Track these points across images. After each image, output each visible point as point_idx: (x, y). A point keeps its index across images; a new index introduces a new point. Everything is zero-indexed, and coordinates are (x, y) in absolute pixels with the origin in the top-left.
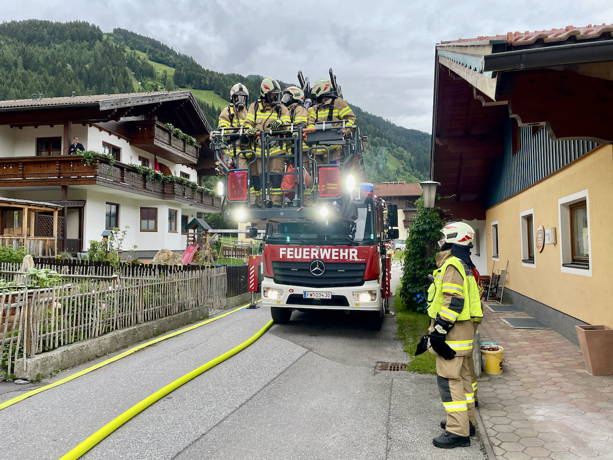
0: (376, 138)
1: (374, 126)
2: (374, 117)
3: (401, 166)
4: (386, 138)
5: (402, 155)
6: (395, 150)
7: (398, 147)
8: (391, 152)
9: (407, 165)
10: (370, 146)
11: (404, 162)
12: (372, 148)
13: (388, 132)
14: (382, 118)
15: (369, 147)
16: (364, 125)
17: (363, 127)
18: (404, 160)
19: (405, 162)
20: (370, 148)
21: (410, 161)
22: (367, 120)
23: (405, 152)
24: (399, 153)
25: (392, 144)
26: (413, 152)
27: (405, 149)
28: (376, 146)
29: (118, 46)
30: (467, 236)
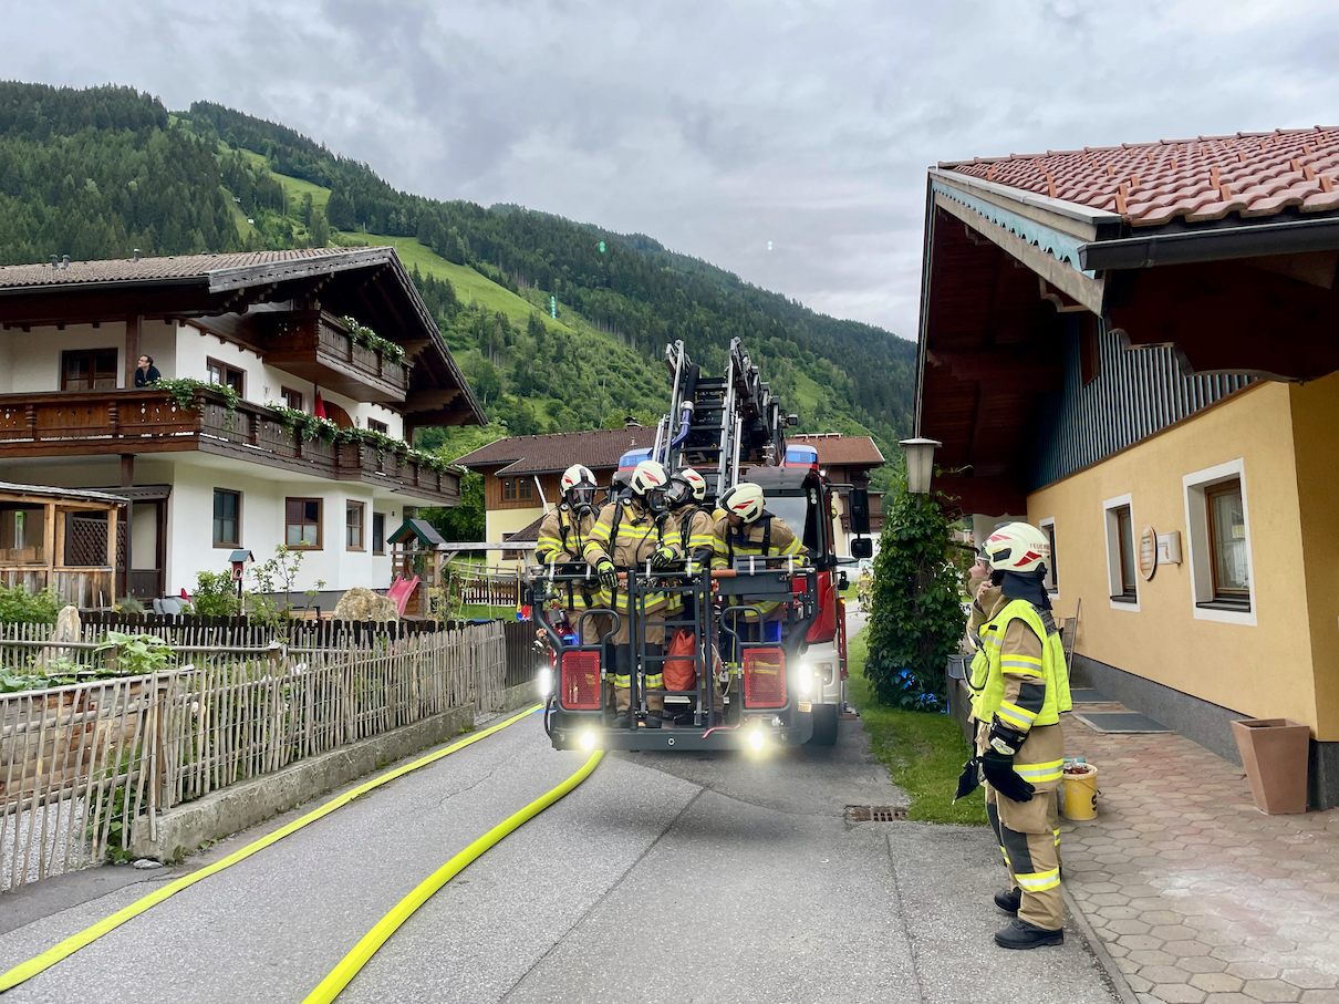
0: (773, 339)
1: (766, 314)
2: (767, 294)
3: (827, 399)
4: (792, 340)
5: (827, 376)
6: (812, 365)
7: (818, 358)
8: (805, 369)
9: (839, 397)
10: (759, 356)
11: (832, 391)
12: (765, 361)
13: (796, 327)
14: (783, 297)
15: (757, 359)
16: (746, 311)
17: (744, 315)
18: (833, 386)
19: (835, 389)
20: (760, 360)
21: (845, 388)
22: (752, 300)
23: (835, 369)
24: (821, 371)
25: (807, 352)
26: (850, 369)
27: (835, 362)
28: (773, 356)
29: (202, 140)
30: (1030, 554)
